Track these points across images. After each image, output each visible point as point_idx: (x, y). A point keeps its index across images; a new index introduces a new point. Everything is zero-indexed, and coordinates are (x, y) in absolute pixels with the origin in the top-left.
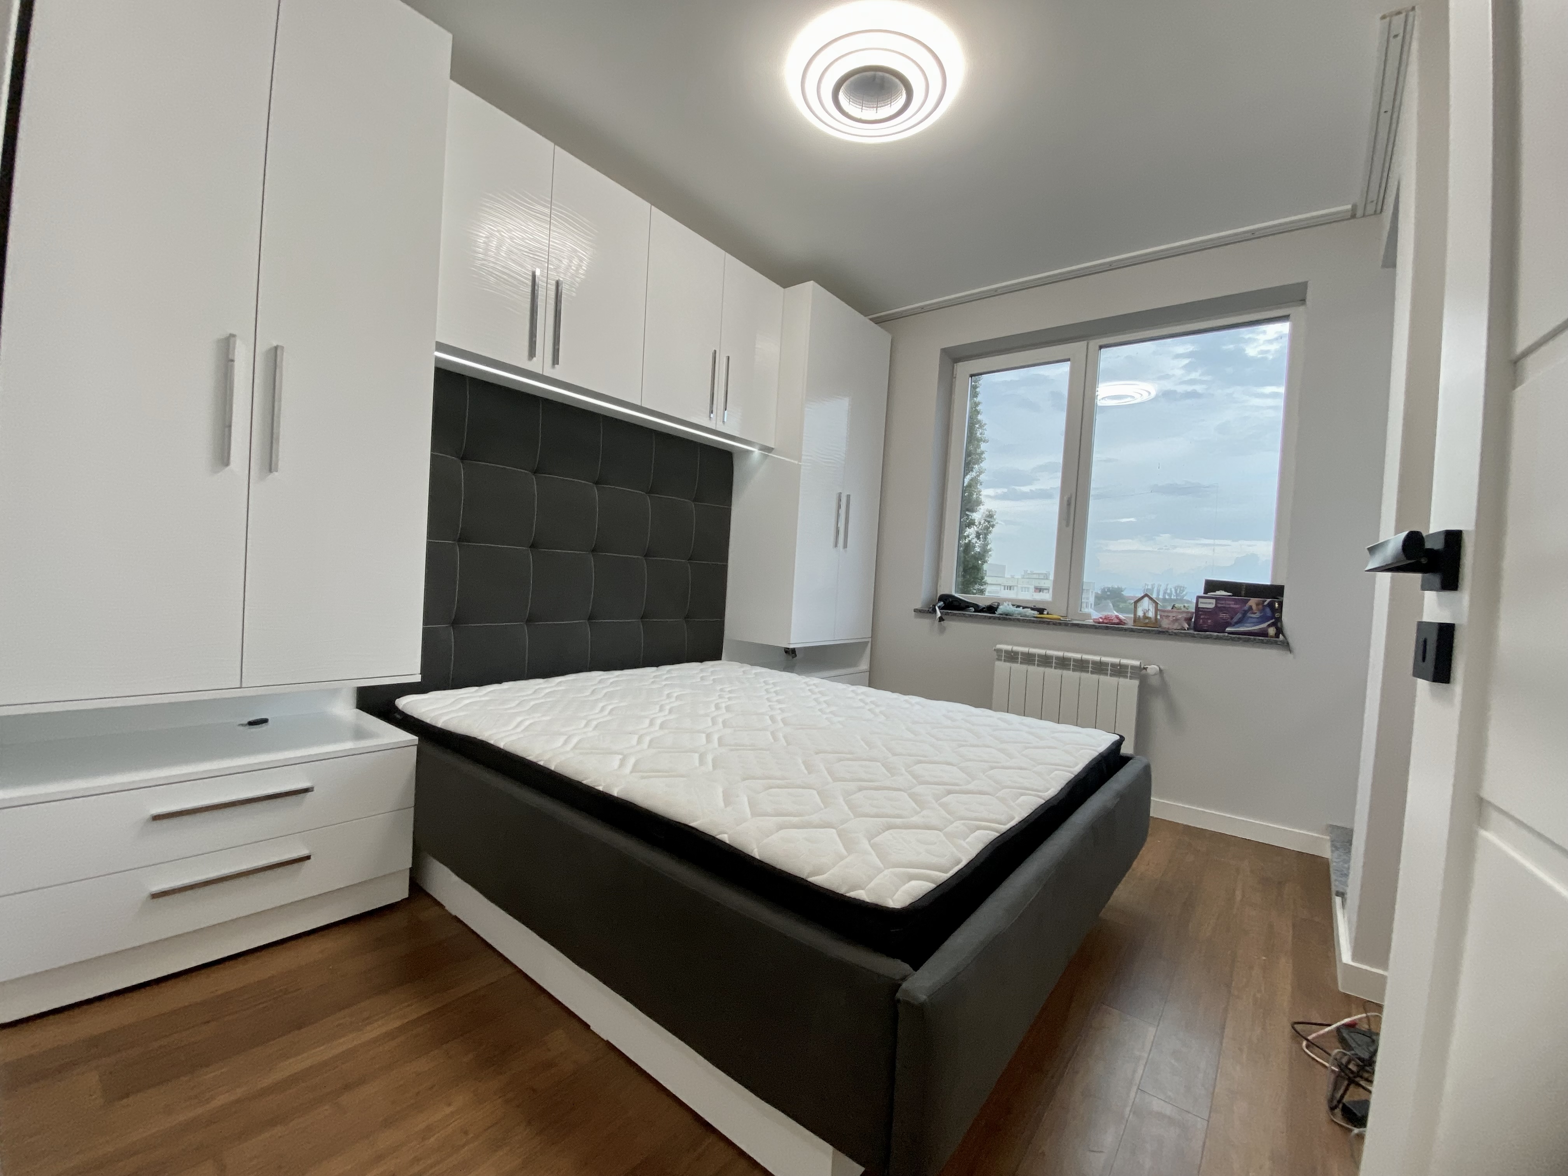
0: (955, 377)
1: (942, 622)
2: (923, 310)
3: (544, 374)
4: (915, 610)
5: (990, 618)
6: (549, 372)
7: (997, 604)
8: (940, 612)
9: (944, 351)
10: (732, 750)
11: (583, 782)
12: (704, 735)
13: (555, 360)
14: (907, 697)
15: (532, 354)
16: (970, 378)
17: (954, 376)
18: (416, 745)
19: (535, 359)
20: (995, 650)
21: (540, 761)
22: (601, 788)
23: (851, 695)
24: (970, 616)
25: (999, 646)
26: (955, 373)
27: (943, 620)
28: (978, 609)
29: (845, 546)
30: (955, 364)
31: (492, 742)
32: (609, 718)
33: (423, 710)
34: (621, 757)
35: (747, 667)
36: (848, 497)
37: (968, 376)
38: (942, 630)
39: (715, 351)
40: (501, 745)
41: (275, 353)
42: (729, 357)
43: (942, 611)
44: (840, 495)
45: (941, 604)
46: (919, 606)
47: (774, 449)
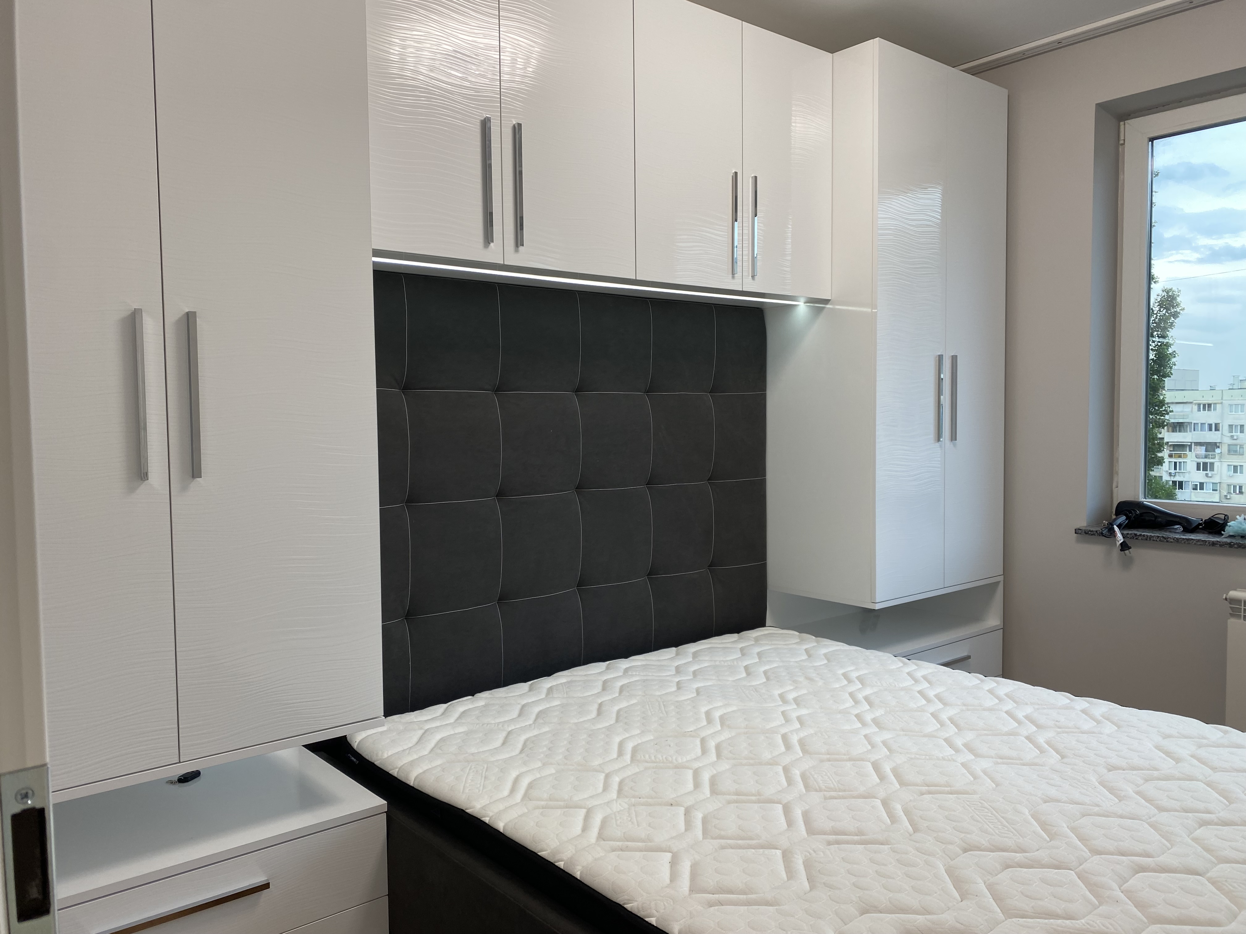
0: (1124, 144)
1: (1127, 552)
2: (1060, 45)
3: (505, 263)
4: (1077, 531)
5: (1214, 544)
6: (512, 260)
7: (1222, 517)
8: (1122, 534)
9: (1103, 108)
10: (829, 843)
11: (625, 906)
12: (780, 807)
13: (519, 241)
15: (488, 238)
16: (1150, 143)
17: (1122, 142)
18: (385, 812)
19: (492, 244)
20: (1226, 599)
21: (559, 861)
24: (1177, 540)
25: (1233, 594)
26: (1122, 138)
27: (1129, 548)
28: (1189, 526)
29: (954, 437)
30: (1122, 123)
31: (486, 820)
32: (634, 769)
34: (669, 855)
35: (811, 642)
36: (954, 359)
37: (1147, 140)
38: (1127, 564)
39: (736, 173)
40: (500, 826)
42: (756, 177)
43: (1125, 532)
44: (940, 358)
45: (1122, 519)
46: (1082, 523)
47: (830, 300)
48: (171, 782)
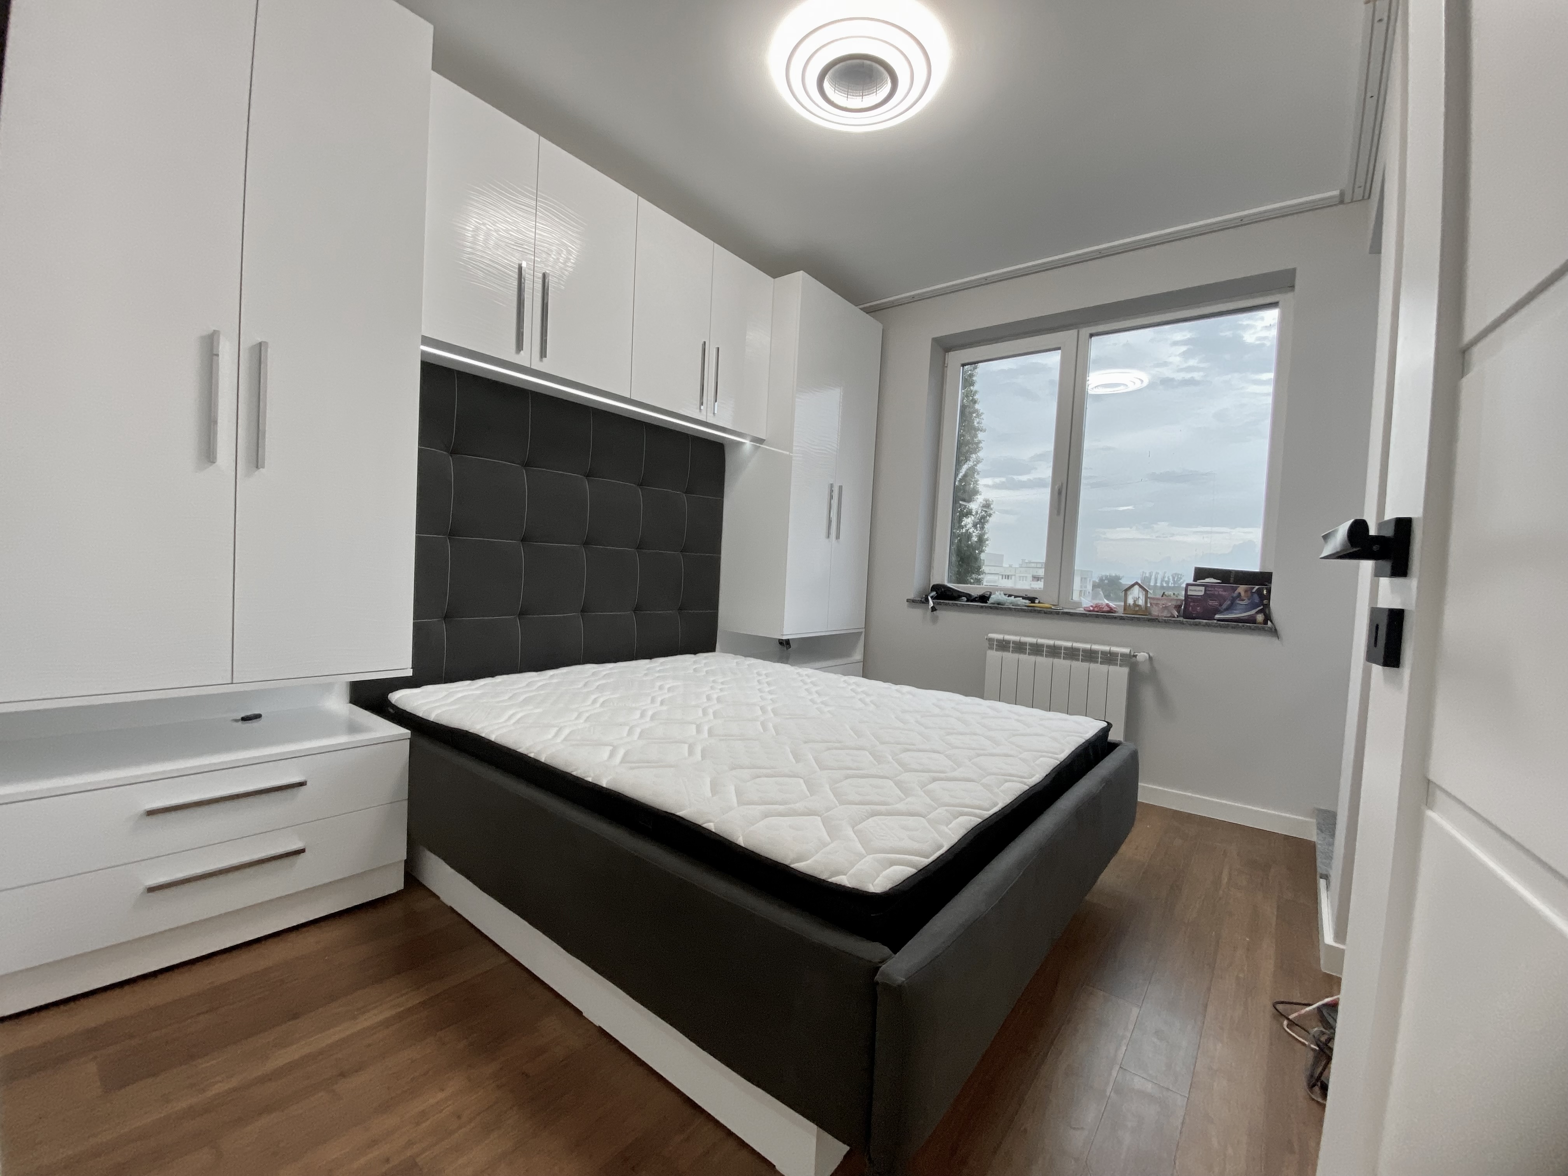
0: (947, 367)
1: (934, 612)
2: (913, 300)
3: (532, 367)
4: (908, 600)
5: (982, 607)
6: (537, 365)
7: (989, 593)
8: (933, 602)
9: (937, 341)
10: (721, 740)
11: (572, 773)
12: (694, 726)
13: (543, 353)
14: (898, 687)
15: (519, 347)
16: (962, 367)
17: (946, 365)
18: (409, 739)
19: (522, 352)
20: (987, 639)
21: (531, 753)
22: (590, 779)
23: (842, 685)
24: (963, 605)
25: (991, 635)
26: (946, 363)
27: (936, 610)
28: (970, 598)
29: (838, 537)
30: (947, 354)
31: (483, 735)
32: (602, 710)
33: (415, 704)
34: (611, 748)
36: (841, 488)
37: (960, 365)
38: (935, 620)
39: (705, 342)
40: (493, 738)
41: (259, 350)
42: (718, 348)
43: (934, 601)
44: (832, 486)
45: (934, 593)
46: (911, 596)
47: (765, 440)
48: (236, 721)
